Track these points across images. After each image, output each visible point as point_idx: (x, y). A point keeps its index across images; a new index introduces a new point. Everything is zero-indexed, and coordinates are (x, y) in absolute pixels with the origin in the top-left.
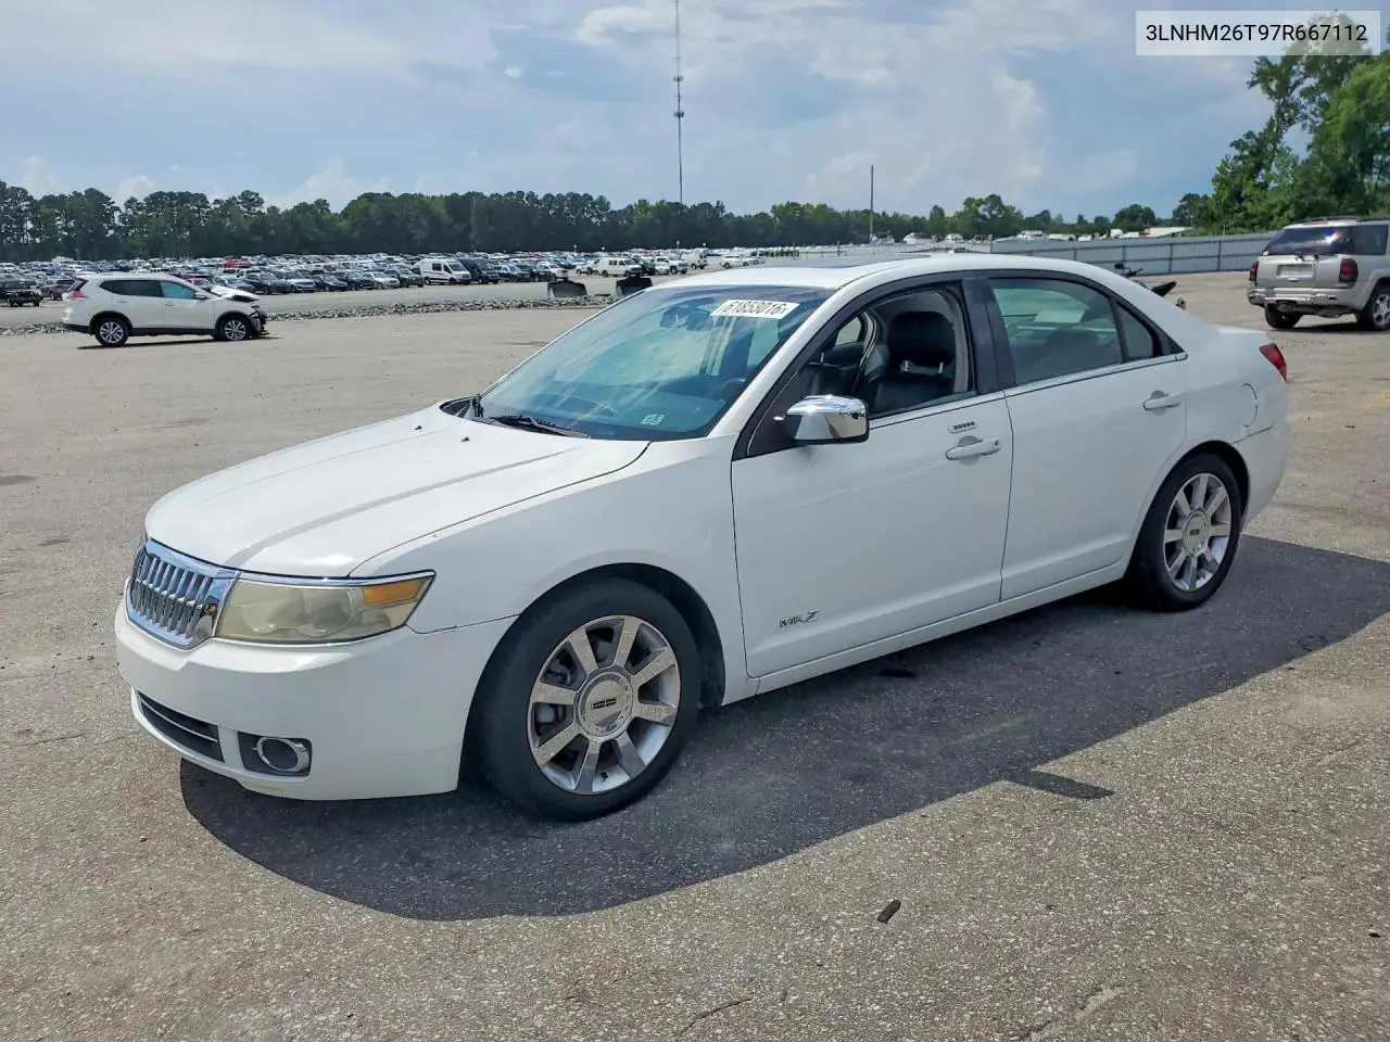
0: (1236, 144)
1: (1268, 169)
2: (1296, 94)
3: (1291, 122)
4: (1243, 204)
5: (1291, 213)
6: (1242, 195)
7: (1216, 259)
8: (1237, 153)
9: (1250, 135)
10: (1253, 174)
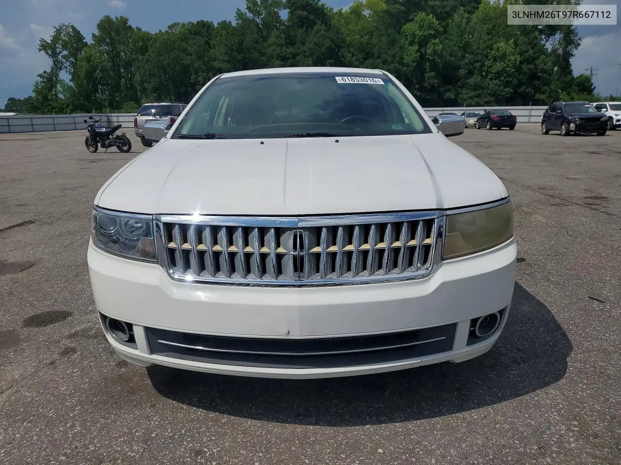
0: (40, 76)
1: (56, 88)
2: (60, 57)
3: (60, 69)
4: (50, 103)
5: (71, 107)
6: (48, 98)
7: (53, 126)
8: (41, 80)
9: (45, 72)
10: (50, 90)
